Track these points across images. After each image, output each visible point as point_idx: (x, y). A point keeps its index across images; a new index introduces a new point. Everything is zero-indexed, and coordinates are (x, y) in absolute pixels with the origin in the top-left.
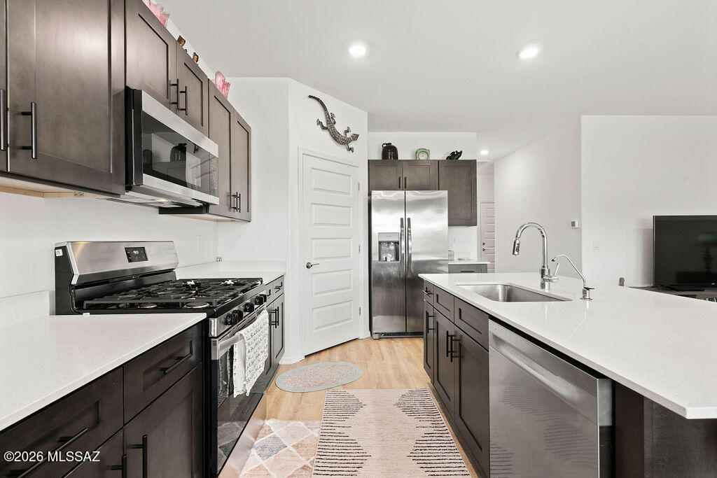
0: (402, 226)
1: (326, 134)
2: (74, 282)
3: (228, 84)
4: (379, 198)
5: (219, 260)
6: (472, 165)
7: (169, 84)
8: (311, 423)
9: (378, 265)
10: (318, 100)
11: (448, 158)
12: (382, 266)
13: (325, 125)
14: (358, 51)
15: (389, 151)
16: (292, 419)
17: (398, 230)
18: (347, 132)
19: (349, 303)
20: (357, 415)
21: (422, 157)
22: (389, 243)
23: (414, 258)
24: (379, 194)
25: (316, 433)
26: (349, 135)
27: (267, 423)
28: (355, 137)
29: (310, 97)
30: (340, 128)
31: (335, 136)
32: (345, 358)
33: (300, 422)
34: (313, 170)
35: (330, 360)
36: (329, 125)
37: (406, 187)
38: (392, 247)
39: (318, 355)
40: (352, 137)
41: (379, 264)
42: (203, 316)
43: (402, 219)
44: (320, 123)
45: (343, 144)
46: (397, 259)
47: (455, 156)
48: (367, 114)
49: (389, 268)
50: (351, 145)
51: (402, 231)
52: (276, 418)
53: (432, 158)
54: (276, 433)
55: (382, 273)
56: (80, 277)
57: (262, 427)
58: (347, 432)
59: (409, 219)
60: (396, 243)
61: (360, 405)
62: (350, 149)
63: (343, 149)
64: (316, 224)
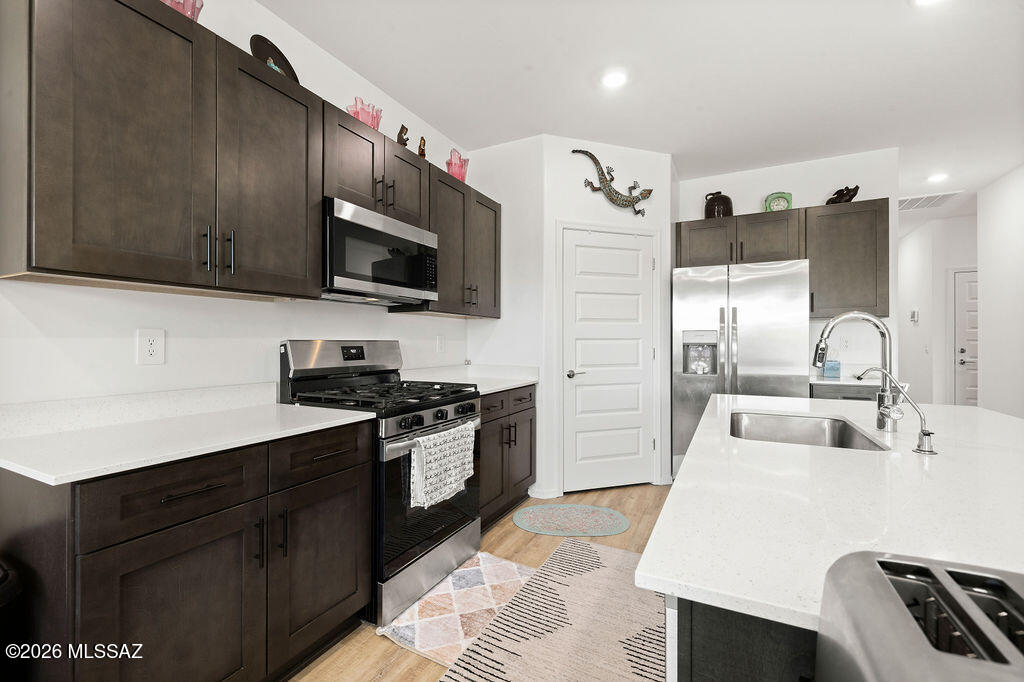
0: (722, 320)
1: (600, 197)
2: (291, 376)
3: (466, 161)
4: (684, 278)
5: (468, 363)
6: (880, 208)
7: (375, 182)
8: (524, 567)
9: (682, 379)
10: (585, 153)
11: (831, 202)
12: (689, 381)
13: (597, 184)
14: (614, 80)
15: (718, 205)
16: (507, 558)
17: (716, 326)
18: (632, 188)
19: (635, 431)
20: (587, 575)
21: (779, 206)
22: (702, 345)
23: (741, 372)
24: (686, 273)
25: (524, 580)
26: (636, 193)
27: (480, 555)
28: (647, 194)
29: (574, 151)
30: (620, 186)
31: (614, 198)
32: (615, 505)
33: (514, 564)
34: (579, 249)
35: (594, 504)
36: (604, 185)
37: (742, 259)
38: (708, 353)
39: (582, 496)
40: (641, 194)
41: (684, 378)
42: (373, 415)
43: (722, 311)
44: (589, 184)
45: (625, 206)
46: (714, 370)
47: (844, 196)
48: (669, 156)
49: (699, 385)
50: (638, 207)
51: (722, 328)
52: (491, 553)
53: (795, 205)
54: (482, 568)
55: (689, 392)
56: (295, 371)
57: (470, 558)
58: (560, 589)
59: (735, 310)
60: (714, 346)
61: (598, 564)
62: (637, 212)
63: (627, 213)
64: (581, 320)
